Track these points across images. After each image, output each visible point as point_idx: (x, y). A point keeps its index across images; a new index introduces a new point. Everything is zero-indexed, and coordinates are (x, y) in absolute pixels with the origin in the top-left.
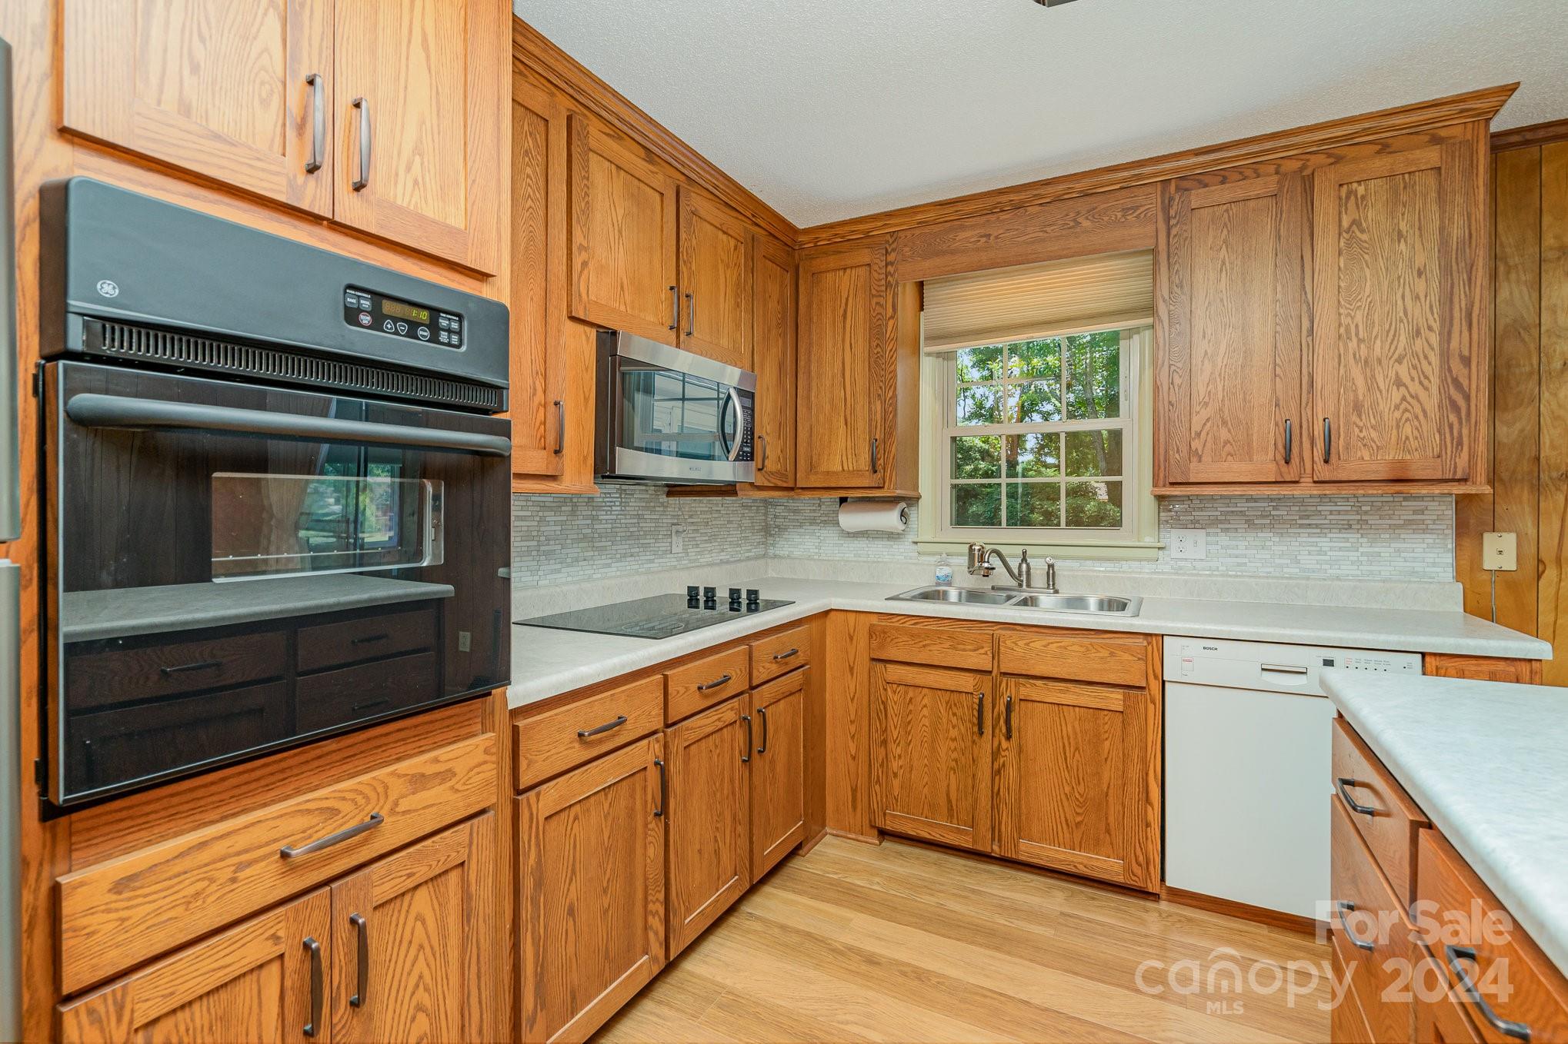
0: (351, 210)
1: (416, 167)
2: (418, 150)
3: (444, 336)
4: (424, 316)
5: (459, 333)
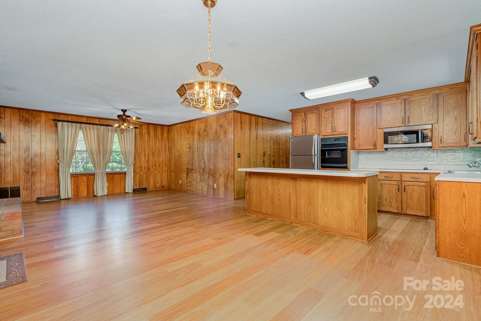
0: (335, 133)
1: (340, 128)
2: (341, 127)
3: (341, 140)
4: (339, 139)
5: (342, 140)
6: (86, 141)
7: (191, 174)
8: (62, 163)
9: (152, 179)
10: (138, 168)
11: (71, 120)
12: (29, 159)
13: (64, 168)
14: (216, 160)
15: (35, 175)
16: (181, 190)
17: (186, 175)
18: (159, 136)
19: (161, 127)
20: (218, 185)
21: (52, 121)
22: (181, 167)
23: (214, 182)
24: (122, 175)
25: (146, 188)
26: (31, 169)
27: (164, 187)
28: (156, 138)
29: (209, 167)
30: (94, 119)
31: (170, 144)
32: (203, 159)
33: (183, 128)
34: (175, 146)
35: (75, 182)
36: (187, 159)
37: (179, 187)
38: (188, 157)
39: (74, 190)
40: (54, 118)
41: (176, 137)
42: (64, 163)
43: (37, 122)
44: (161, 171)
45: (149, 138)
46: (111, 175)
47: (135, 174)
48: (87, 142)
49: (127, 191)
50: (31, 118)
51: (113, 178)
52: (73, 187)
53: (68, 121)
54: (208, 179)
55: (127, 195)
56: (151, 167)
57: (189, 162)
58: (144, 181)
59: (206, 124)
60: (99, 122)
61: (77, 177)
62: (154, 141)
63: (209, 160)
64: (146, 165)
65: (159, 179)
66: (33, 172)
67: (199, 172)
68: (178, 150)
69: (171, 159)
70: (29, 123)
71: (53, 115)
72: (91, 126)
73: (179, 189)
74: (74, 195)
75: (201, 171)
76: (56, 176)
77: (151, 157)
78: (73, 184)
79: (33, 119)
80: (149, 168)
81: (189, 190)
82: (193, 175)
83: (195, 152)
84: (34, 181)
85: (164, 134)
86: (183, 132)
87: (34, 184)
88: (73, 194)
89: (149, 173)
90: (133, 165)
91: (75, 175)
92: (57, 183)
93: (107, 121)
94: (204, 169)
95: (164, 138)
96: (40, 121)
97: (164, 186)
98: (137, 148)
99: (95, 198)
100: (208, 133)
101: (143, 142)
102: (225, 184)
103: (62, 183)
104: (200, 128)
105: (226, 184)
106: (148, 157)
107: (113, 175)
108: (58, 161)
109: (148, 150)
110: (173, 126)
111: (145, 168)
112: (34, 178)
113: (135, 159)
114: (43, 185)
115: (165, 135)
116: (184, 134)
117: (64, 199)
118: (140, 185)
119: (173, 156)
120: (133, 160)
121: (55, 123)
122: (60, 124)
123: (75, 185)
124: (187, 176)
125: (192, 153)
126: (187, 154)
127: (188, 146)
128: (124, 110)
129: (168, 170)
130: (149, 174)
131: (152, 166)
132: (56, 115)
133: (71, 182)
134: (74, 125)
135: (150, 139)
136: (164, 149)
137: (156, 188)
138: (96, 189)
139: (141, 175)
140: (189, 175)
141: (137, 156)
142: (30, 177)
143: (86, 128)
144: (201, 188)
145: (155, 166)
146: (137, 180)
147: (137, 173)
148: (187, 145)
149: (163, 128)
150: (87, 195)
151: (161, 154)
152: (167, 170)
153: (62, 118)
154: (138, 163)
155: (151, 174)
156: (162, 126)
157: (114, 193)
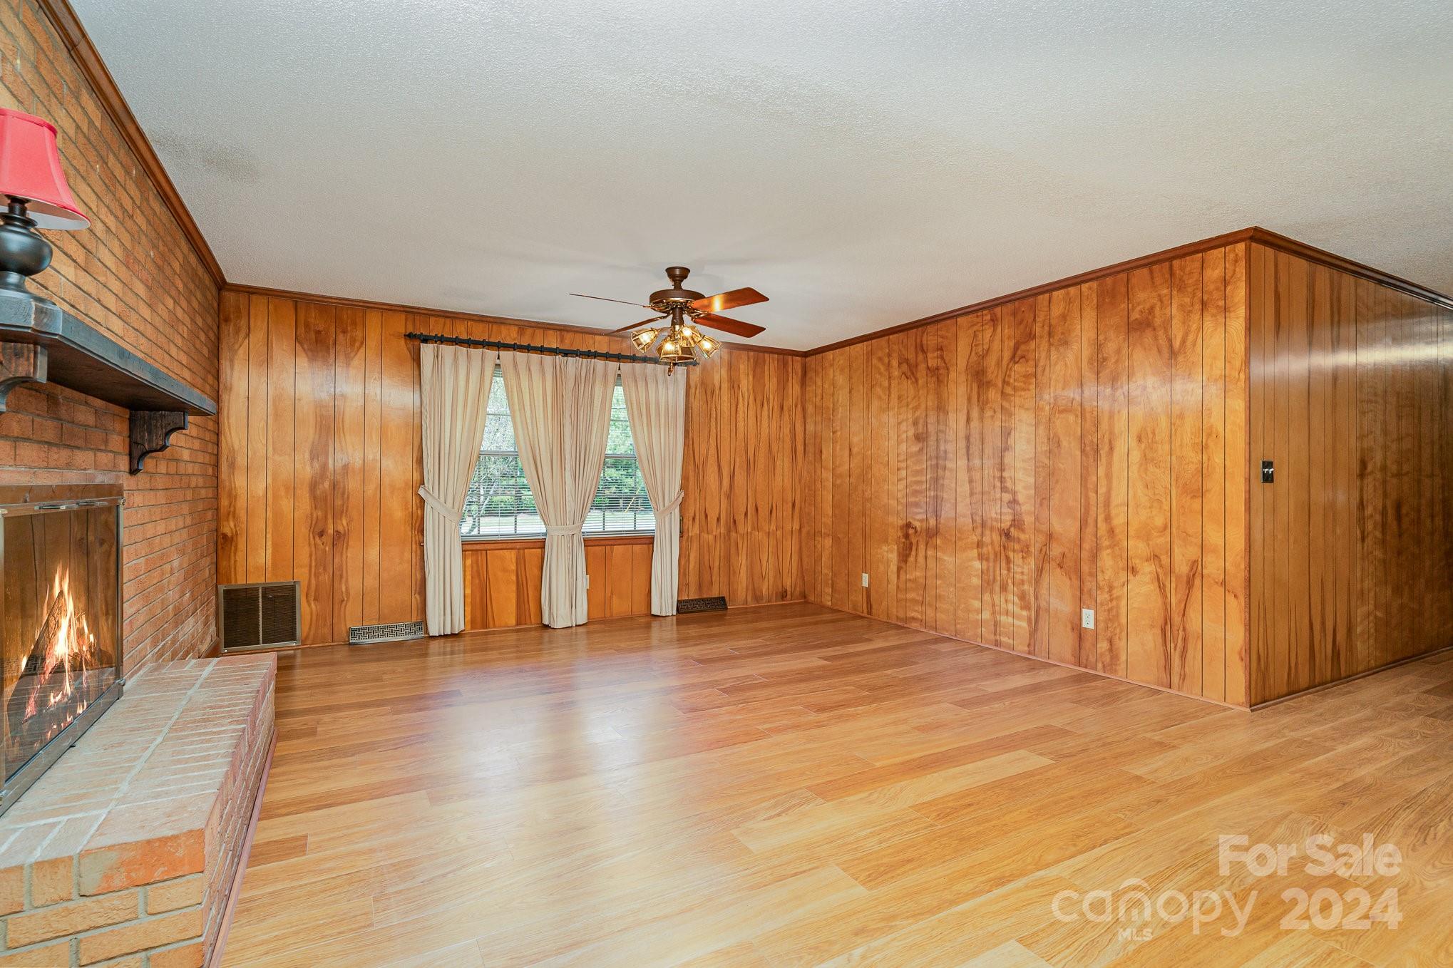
6: (518, 414)
7: (929, 553)
8: (434, 498)
9: (742, 563)
10: (694, 519)
11: (465, 334)
12: (326, 485)
13: (442, 518)
14: (1092, 495)
15: (345, 545)
16: (870, 613)
17: (899, 554)
18: (771, 397)
19: (778, 361)
20: (1110, 617)
21: (402, 342)
22: (868, 520)
23: (1081, 598)
24: (637, 548)
25: (723, 598)
26: (330, 521)
27: (789, 597)
28: (758, 402)
29: (1045, 528)
30: (542, 330)
31: (810, 428)
32: (1004, 489)
33: (880, 359)
34: (839, 433)
35: (478, 572)
36: (901, 486)
37: (860, 599)
38: (910, 479)
39: (472, 604)
40: (410, 330)
41: (842, 396)
42: (442, 499)
43: (352, 345)
44: (779, 532)
45: (734, 402)
46: (600, 548)
47: (684, 543)
48: (518, 419)
49: (655, 611)
50: (332, 329)
51: (606, 559)
52: (468, 591)
53: (456, 341)
54: (1037, 582)
55: (655, 624)
56: (740, 518)
57: (912, 499)
58: (716, 570)
59: (1022, 327)
60: (562, 340)
61: (484, 552)
62: (752, 413)
63: (1043, 495)
64: (724, 506)
65: (767, 562)
66: (338, 532)
67: (979, 545)
68: (855, 450)
69: (819, 485)
70: (328, 349)
71: (406, 320)
72: (535, 357)
73: (855, 610)
74: (473, 623)
75: (987, 539)
76: (414, 546)
77: (740, 478)
78: (469, 577)
79: (341, 337)
80: (735, 522)
81: (913, 618)
82: (939, 554)
83: (950, 456)
84: (341, 569)
85: (790, 385)
86: (880, 374)
87: (341, 576)
88: (469, 618)
89: (732, 541)
90: (677, 510)
91: (478, 547)
92: (419, 577)
93: (589, 338)
94: (1007, 535)
95: (789, 402)
96: (362, 343)
97: (789, 589)
98: (691, 442)
99: (546, 634)
100: (1039, 370)
101: (713, 420)
102: (1168, 619)
103: (435, 573)
104: (986, 347)
105: (1177, 619)
106: (732, 476)
107: (606, 545)
108: (421, 492)
109: (733, 450)
110: (830, 355)
111: (718, 520)
112: (342, 553)
113: (684, 486)
114: (371, 582)
115: (794, 389)
116: (886, 384)
117: (440, 636)
118: (700, 586)
119: (827, 475)
120: (677, 488)
121: (412, 348)
122: (427, 350)
123: (477, 581)
124: (904, 557)
125: (934, 462)
126: (903, 465)
127: (911, 433)
128: (678, 272)
129: (804, 531)
130: (733, 544)
131: (746, 514)
132: (417, 317)
133: (464, 571)
134: (476, 353)
135: (737, 406)
136: (788, 445)
137: (757, 598)
138: (547, 603)
139: (706, 549)
140: (916, 556)
141: (691, 474)
142: (327, 549)
143: (515, 366)
144: (986, 615)
145: (754, 513)
146: (691, 566)
147: (690, 539)
148: (903, 427)
149: (785, 365)
150: (518, 623)
151: (779, 463)
152: (798, 528)
153: (435, 328)
154: (695, 500)
155: (740, 546)
156: (781, 356)
157: (611, 616)
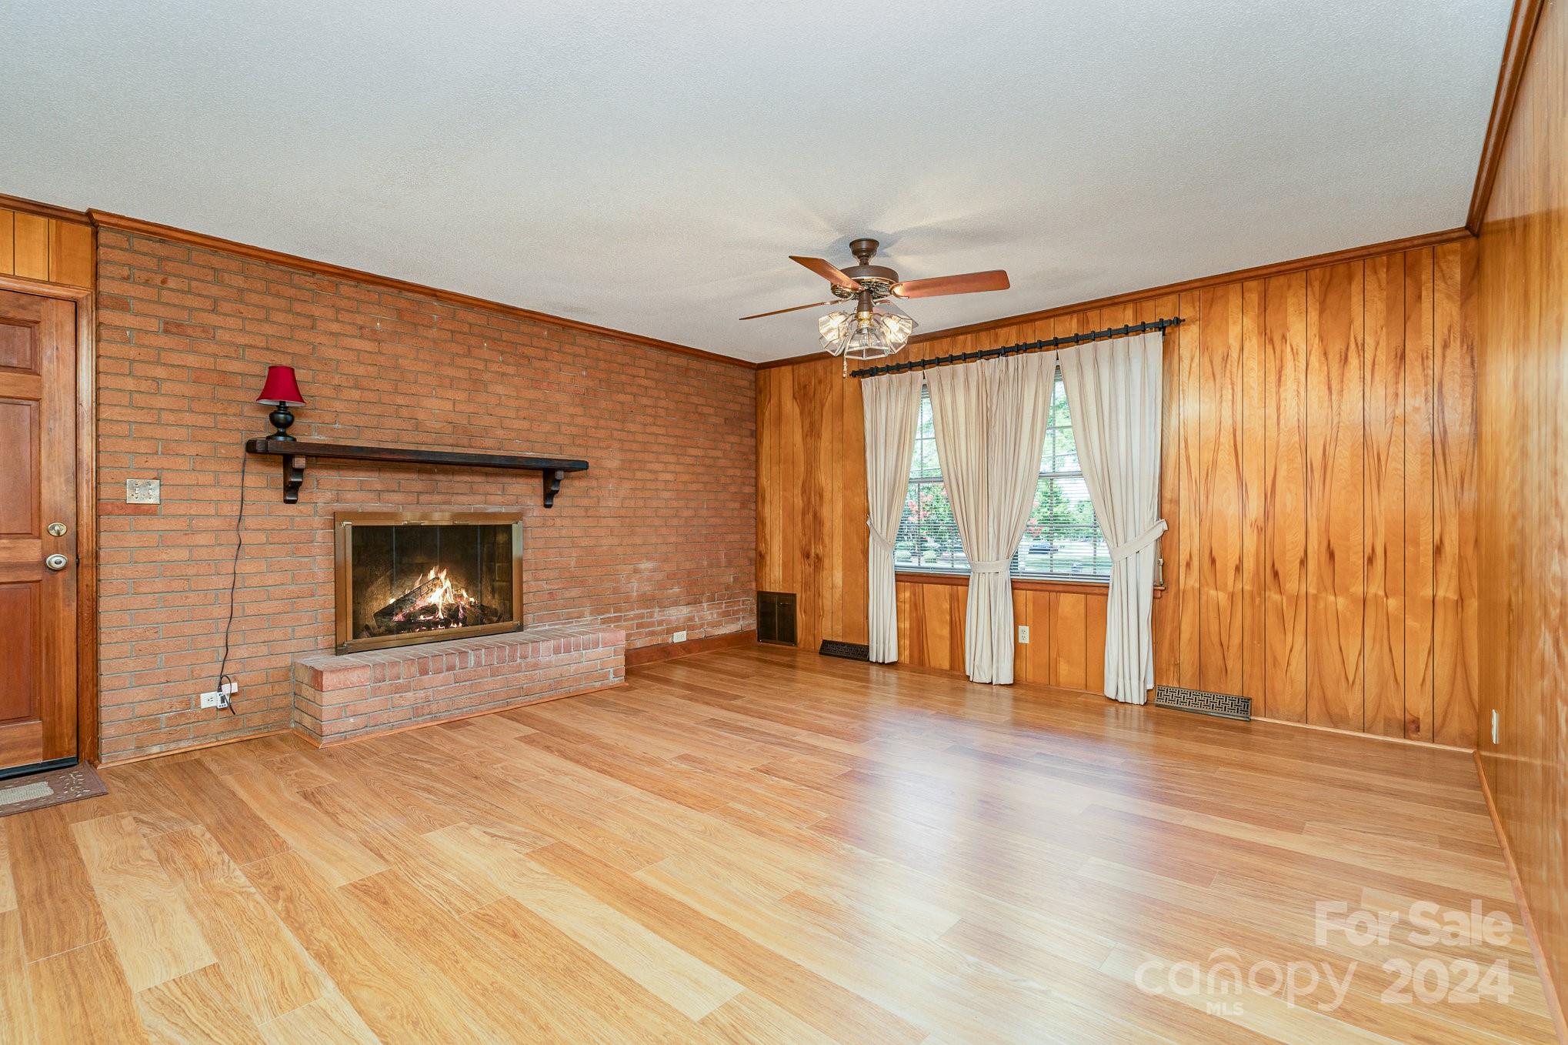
6: (940, 435)
8: (875, 528)
10: (1187, 566)
13: (879, 548)
15: (822, 567)
24: (1083, 598)
25: (1248, 702)
26: (813, 546)
27: (1424, 734)
30: (974, 335)
39: (911, 638)
42: (880, 530)
44: (1394, 601)
45: (1274, 371)
46: (1043, 594)
48: (941, 440)
49: (1110, 691)
50: (813, 382)
51: (1050, 610)
52: (907, 624)
56: (1290, 567)
58: (1234, 652)
65: (1362, 657)
66: (817, 556)
74: (912, 659)
77: (1289, 499)
78: (908, 610)
79: (818, 387)
84: (820, 585)
87: (820, 595)
88: (908, 653)
89: (1271, 606)
96: (831, 389)
97: (1426, 718)
99: (968, 686)
107: (1050, 591)
108: (868, 522)
111: (1239, 568)
112: (820, 574)
113: (1167, 510)
114: (837, 601)
117: (880, 664)
118: (1202, 671)
120: (1150, 516)
122: (866, 384)
128: (864, 245)
129: (1474, 604)
131: (1305, 563)
133: (900, 603)
134: (905, 377)
135: (1281, 370)
142: (811, 570)
145: (1325, 559)
147: (1179, 596)
150: (952, 668)
152: (1452, 597)
154: (1190, 539)
155: (1289, 616)
157: (1058, 684)
